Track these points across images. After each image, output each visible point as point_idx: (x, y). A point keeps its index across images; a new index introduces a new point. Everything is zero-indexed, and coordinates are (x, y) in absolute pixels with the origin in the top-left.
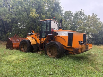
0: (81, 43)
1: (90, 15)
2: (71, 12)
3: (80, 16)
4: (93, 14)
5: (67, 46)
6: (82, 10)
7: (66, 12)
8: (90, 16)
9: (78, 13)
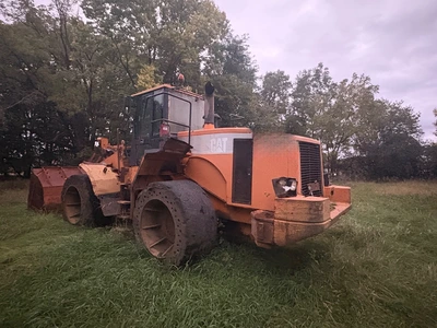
0: (287, 189)
1: (346, 80)
2: (282, 73)
3: (315, 86)
4: (355, 76)
5: (229, 202)
6: (321, 65)
7: (269, 75)
8: (347, 84)
9: (309, 76)
